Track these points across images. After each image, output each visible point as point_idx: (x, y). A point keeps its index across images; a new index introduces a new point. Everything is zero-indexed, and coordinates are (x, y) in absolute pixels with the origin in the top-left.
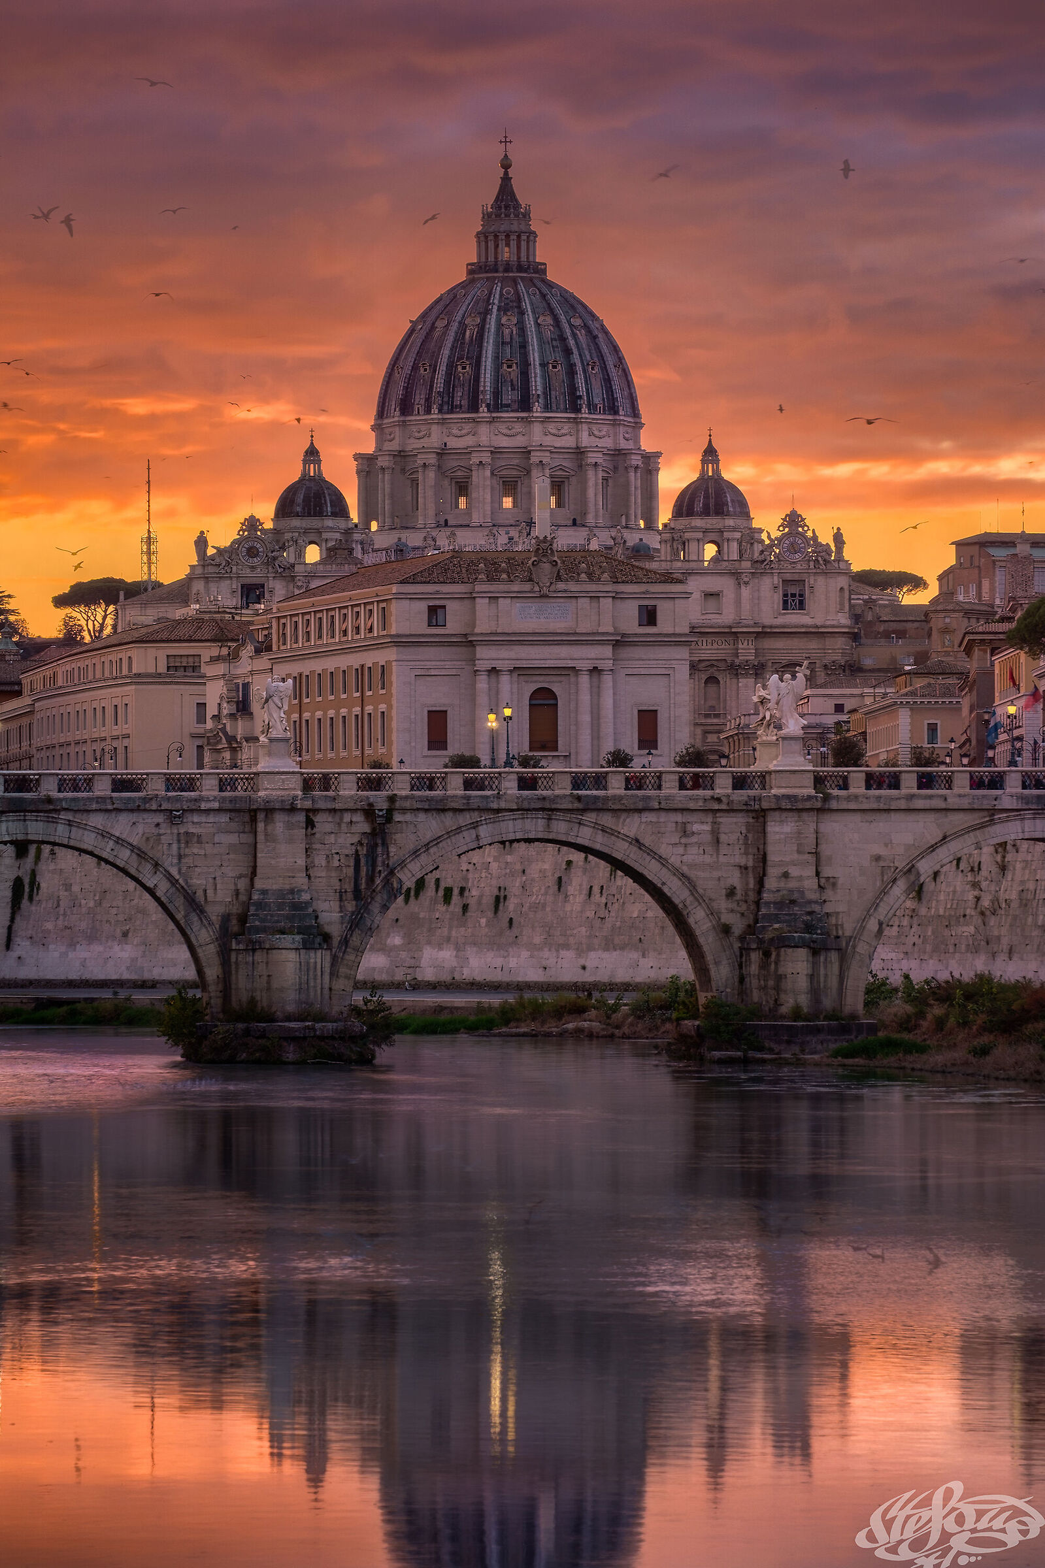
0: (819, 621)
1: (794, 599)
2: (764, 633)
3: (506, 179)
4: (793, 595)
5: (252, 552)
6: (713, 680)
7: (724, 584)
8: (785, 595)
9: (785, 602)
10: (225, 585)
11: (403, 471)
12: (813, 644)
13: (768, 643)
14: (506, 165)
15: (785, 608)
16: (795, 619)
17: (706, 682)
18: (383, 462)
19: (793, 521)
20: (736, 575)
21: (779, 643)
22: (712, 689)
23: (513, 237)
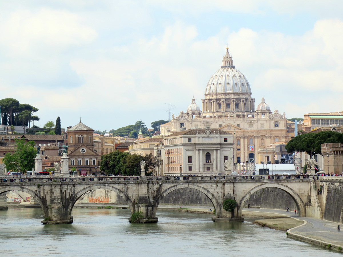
0: (281, 129)
1: (276, 125)
2: (271, 131)
3: (228, 51)
4: (276, 124)
5: (182, 117)
6: (262, 139)
7: (265, 122)
8: (275, 124)
9: (275, 125)
10: (178, 123)
11: (210, 102)
12: (280, 132)
13: (272, 132)
14: (227, 49)
15: (275, 126)
16: (277, 128)
17: (261, 139)
18: (206, 101)
19: (277, 111)
20: (266, 121)
21: (274, 132)
22: (262, 140)
23: (229, 61)
